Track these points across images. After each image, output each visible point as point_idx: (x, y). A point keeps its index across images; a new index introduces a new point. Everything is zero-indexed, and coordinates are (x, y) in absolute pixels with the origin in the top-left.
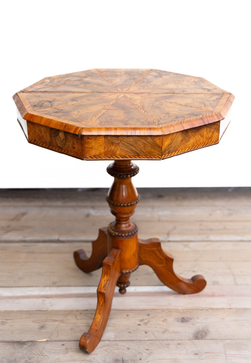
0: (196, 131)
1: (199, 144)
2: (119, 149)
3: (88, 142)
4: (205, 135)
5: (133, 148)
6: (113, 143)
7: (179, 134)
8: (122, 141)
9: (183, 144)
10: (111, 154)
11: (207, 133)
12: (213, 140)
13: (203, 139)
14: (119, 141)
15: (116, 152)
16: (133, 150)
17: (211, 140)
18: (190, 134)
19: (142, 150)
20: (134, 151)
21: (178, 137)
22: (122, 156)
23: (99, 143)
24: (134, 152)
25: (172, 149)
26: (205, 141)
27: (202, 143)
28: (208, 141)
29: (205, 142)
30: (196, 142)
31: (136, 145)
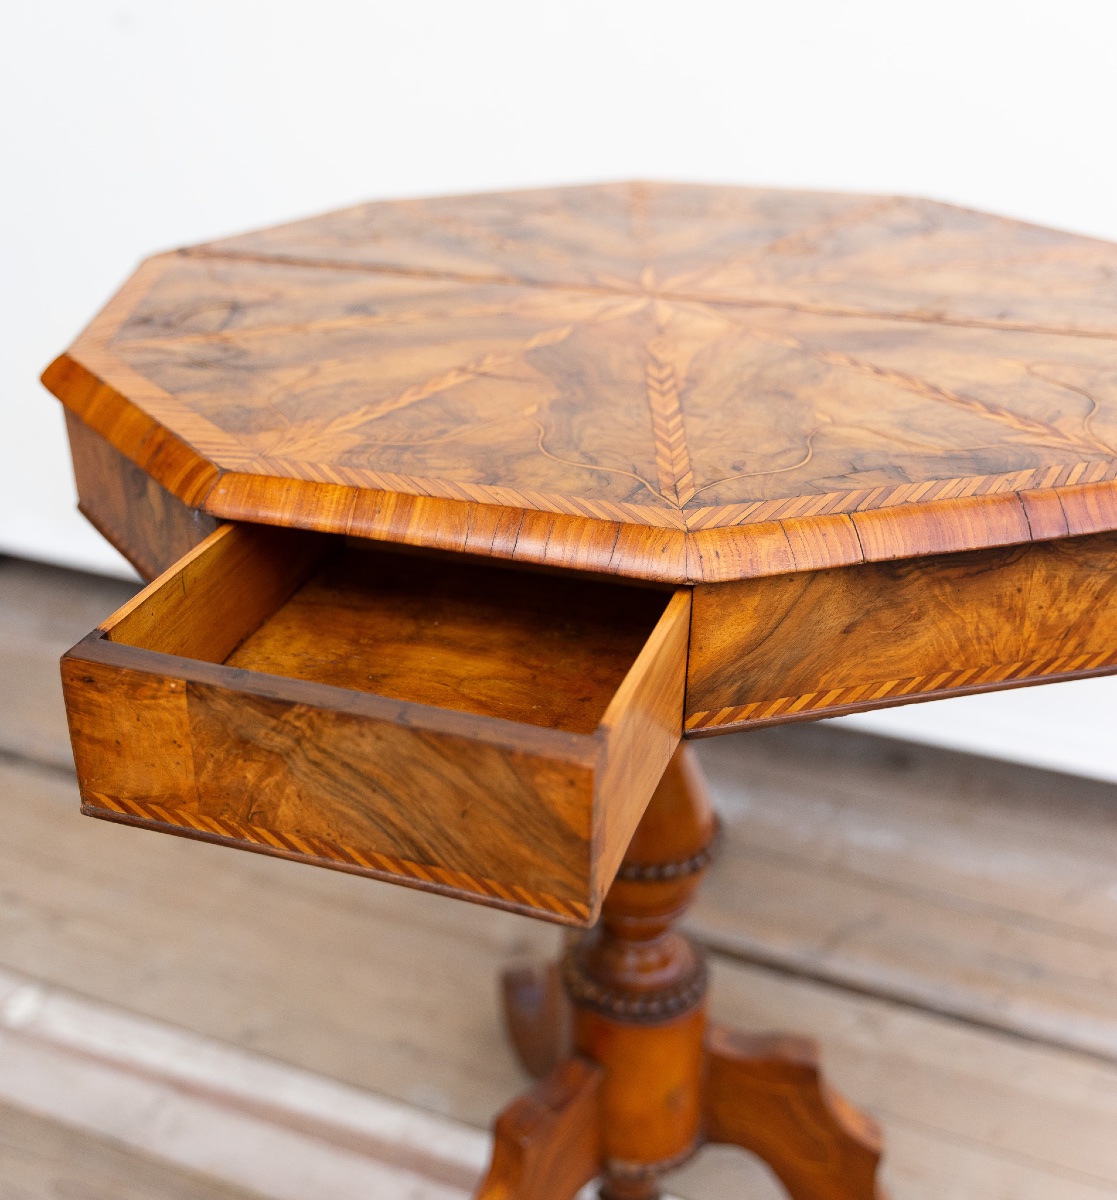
0: (968, 575)
1: (983, 659)
2: (290, 790)
3: (90, 702)
4: (1031, 610)
5: (383, 805)
6: (245, 746)
7: (824, 585)
8: (307, 745)
9: (855, 654)
10: (241, 810)
11: (1055, 598)
12: (1091, 647)
13: (1018, 630)
14: (289, 743)
15: (275, 807)
16: (385, 819)
17: (1081, 645)
18: (915, 589)
19: (452, 832)
20: (393, 824)
21: (819, 604)
22: (316, 842)
23: (160, 724)
24: (391, 830)
25: (767, 678)
26: (1031, 645)
27: (1004, 659)
28: (1059, 650)
29: (1034, 652)
30: (962, 647)
31: (400, 792)
